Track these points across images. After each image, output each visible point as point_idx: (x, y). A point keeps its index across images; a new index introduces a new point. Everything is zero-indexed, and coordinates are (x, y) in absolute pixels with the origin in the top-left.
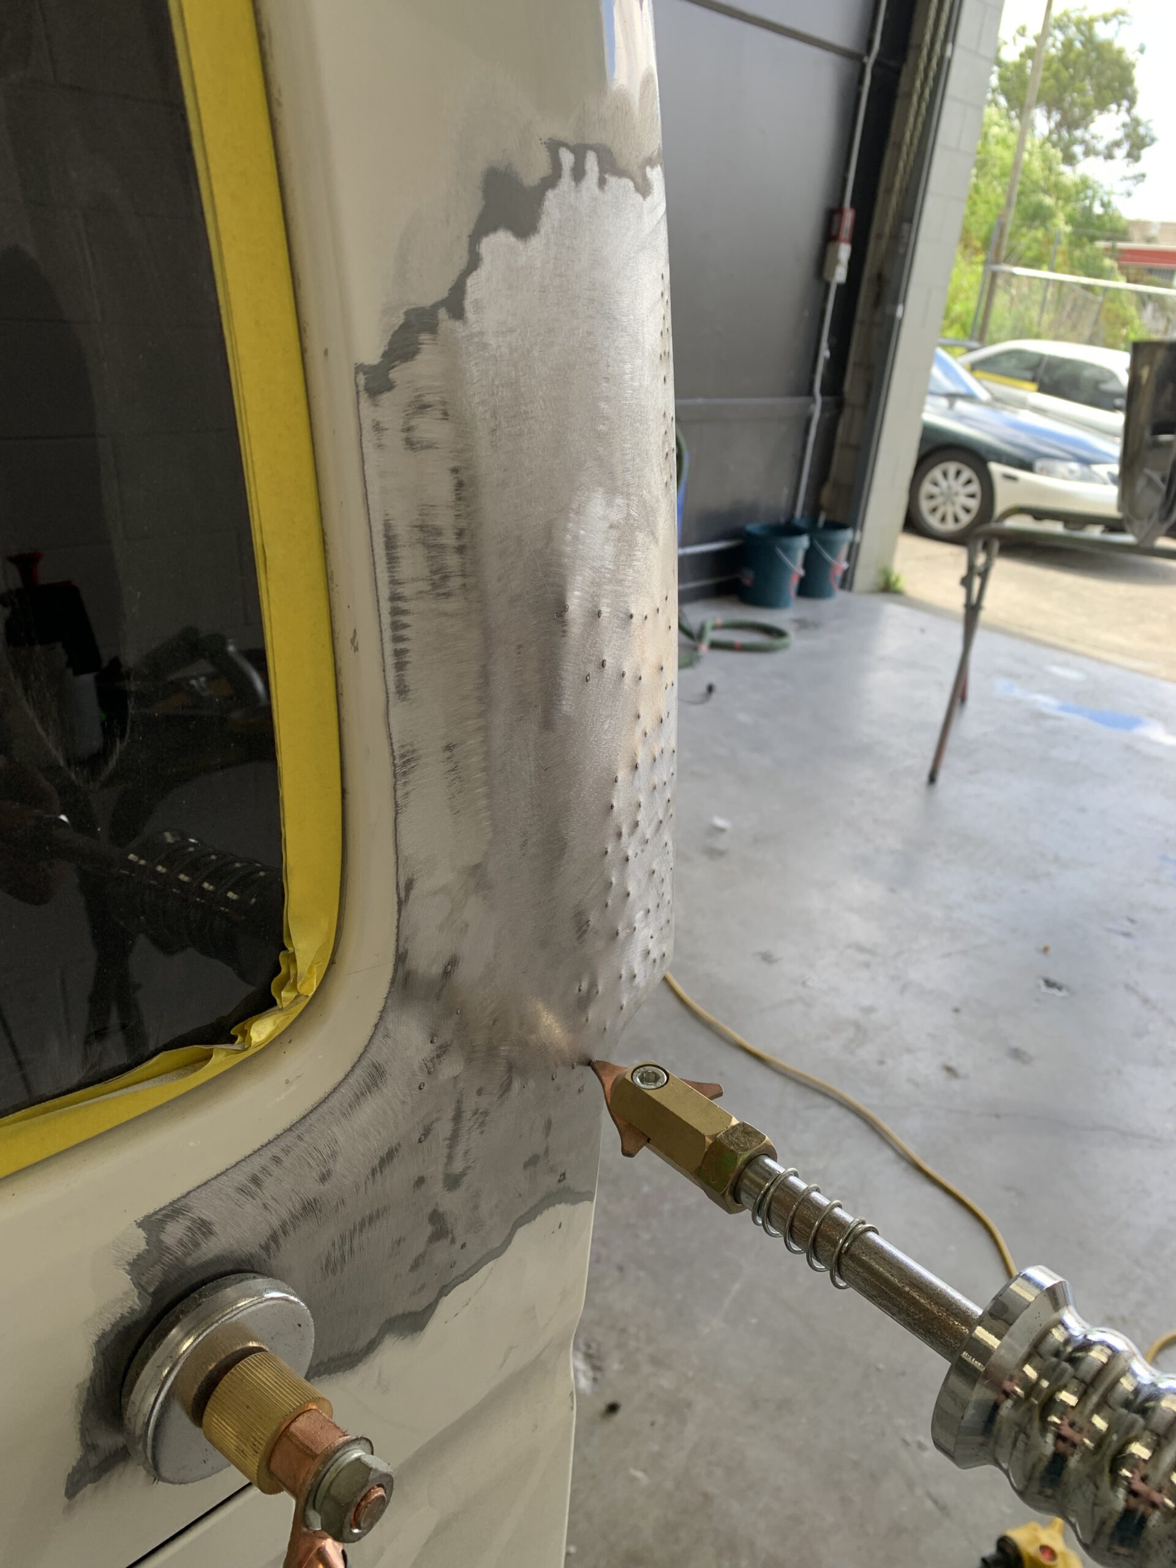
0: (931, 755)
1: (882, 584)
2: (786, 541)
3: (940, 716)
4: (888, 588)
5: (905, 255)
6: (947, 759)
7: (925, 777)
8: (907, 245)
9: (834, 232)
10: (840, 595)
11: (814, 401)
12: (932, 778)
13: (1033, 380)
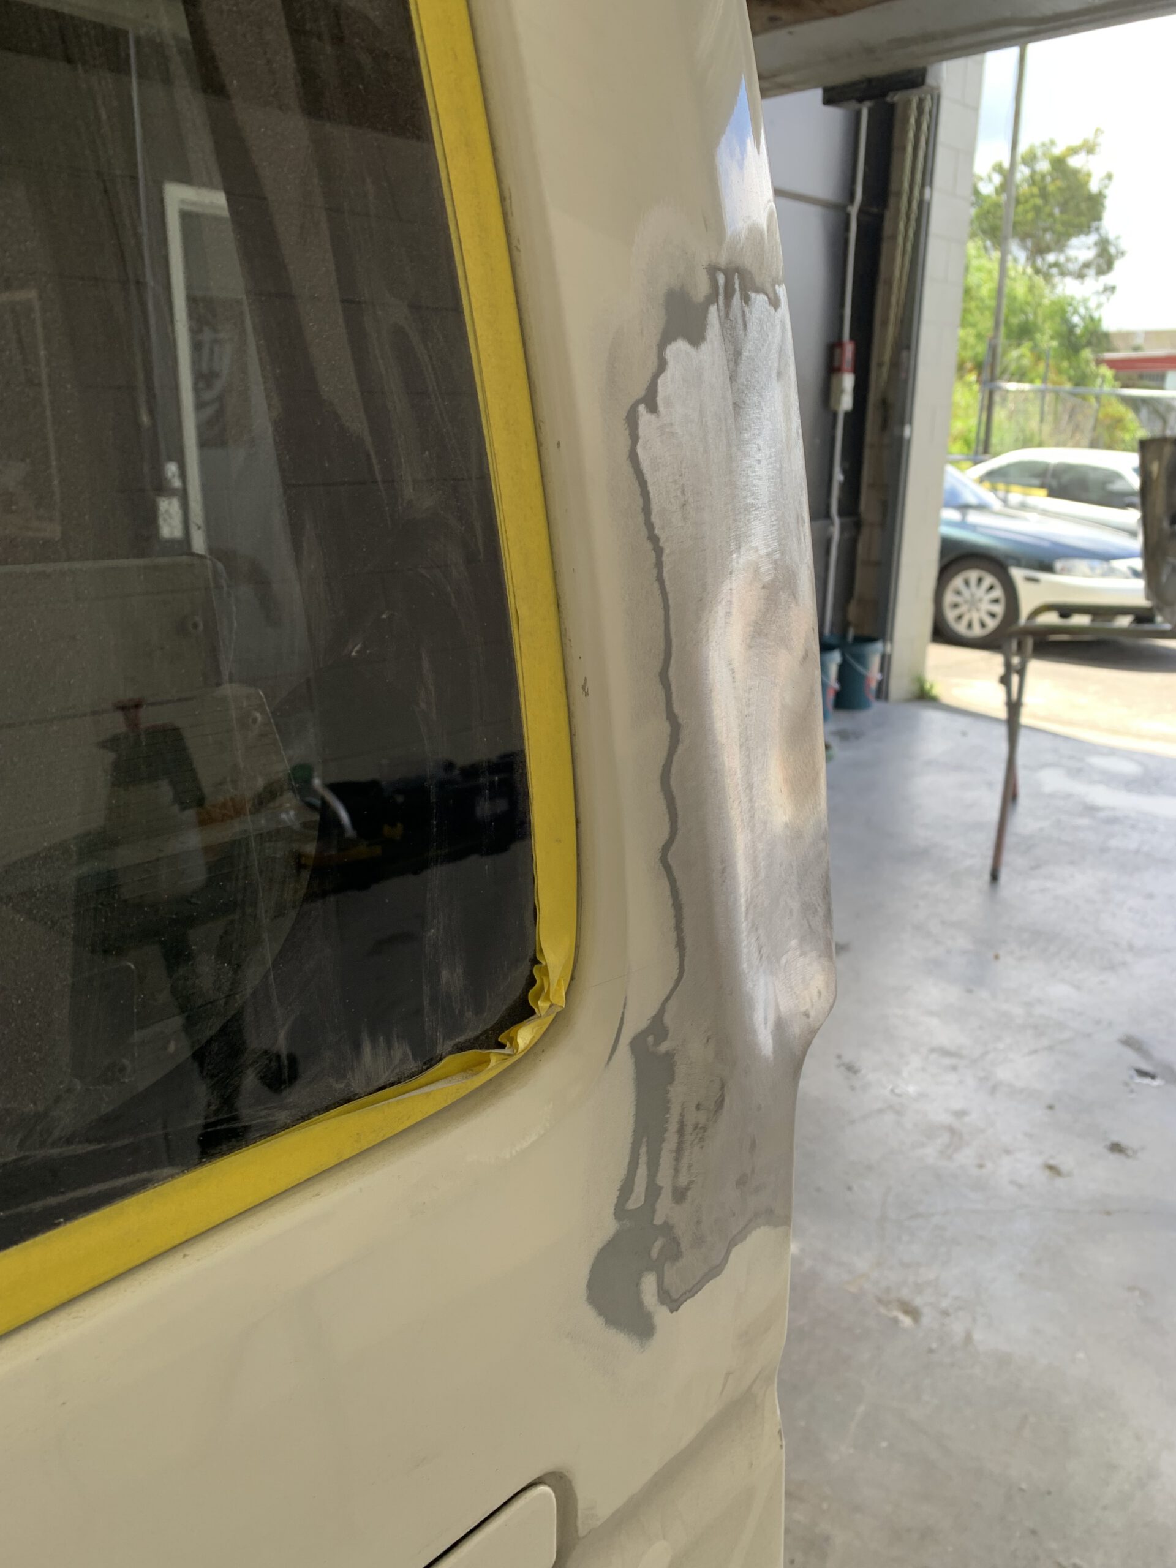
0: (990, 853)
1: (917, 693)
3: (994, 815)
4: (923, 696)
5: (906, 381)
6: (1007, 857)
7: (986, 876)
8: (907, 371)
9: (836, 364)
10: (877, 706)
11: (832, 524)
12: (994, 876)
13: (1042, 486)
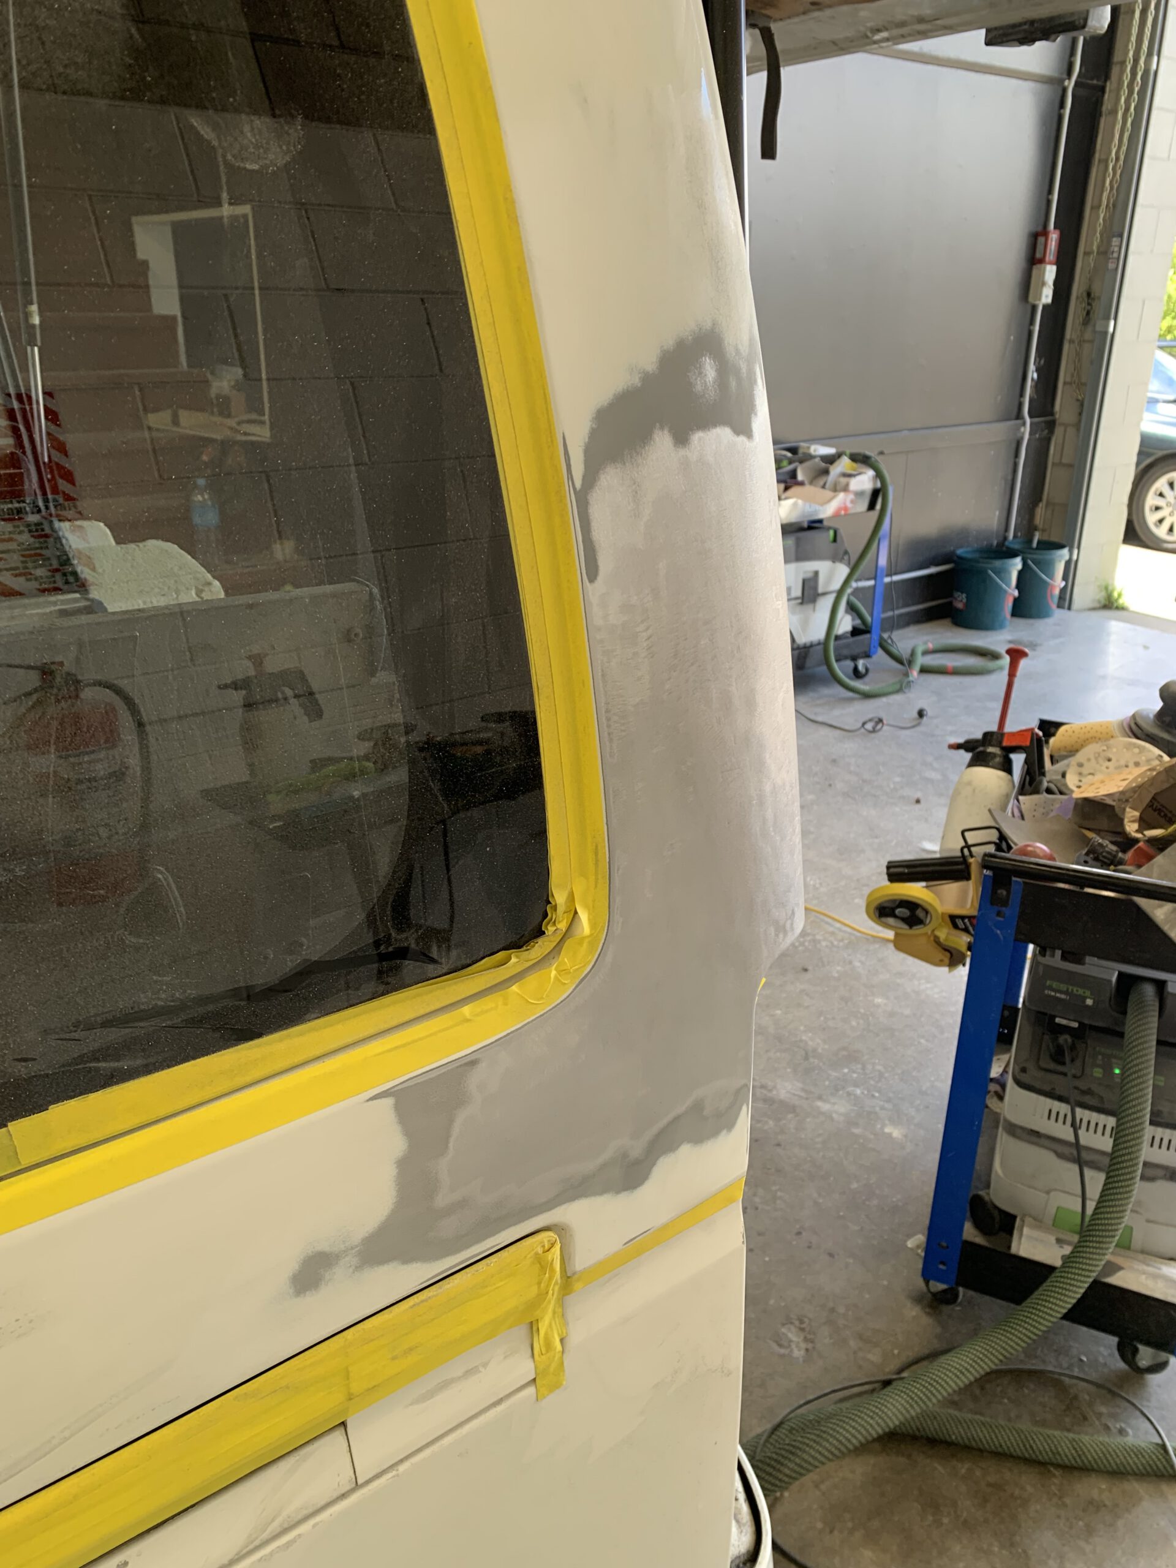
1: (1103, 602)
2: (998, 563)
4: (1109, 604)
5: (1115, 270)
9: (1038, 255)
10: (1058, 614)
11: (1024, 424)
